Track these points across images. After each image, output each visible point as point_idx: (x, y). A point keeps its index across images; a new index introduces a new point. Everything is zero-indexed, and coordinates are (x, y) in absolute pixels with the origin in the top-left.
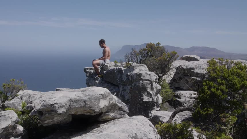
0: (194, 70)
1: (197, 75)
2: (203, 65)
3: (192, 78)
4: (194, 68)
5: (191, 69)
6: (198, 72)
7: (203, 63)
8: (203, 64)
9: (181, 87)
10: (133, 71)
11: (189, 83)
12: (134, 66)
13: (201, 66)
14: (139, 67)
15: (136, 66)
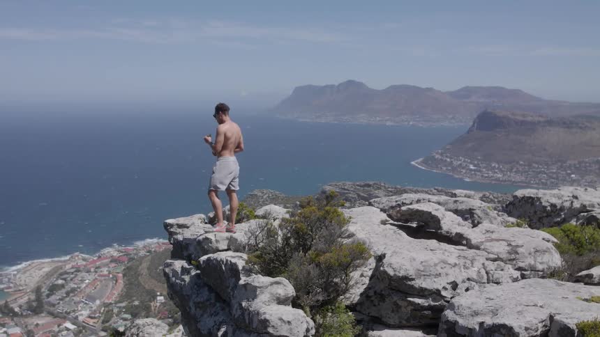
0: (413, 283)
1: (422, 293)
2: (438, 268)
3: (410, 301)
4: (414, 277)
5: (406, 278)
6: (424, 285)
7: (437, 262)
8: (436, 265)
9: (383, 319)
10: (253, 299)
11: (403, 309)
12: (257, 287)
13: (431, 269)
14: (269, 288)
15: (260, 287)
